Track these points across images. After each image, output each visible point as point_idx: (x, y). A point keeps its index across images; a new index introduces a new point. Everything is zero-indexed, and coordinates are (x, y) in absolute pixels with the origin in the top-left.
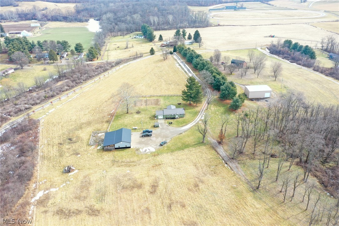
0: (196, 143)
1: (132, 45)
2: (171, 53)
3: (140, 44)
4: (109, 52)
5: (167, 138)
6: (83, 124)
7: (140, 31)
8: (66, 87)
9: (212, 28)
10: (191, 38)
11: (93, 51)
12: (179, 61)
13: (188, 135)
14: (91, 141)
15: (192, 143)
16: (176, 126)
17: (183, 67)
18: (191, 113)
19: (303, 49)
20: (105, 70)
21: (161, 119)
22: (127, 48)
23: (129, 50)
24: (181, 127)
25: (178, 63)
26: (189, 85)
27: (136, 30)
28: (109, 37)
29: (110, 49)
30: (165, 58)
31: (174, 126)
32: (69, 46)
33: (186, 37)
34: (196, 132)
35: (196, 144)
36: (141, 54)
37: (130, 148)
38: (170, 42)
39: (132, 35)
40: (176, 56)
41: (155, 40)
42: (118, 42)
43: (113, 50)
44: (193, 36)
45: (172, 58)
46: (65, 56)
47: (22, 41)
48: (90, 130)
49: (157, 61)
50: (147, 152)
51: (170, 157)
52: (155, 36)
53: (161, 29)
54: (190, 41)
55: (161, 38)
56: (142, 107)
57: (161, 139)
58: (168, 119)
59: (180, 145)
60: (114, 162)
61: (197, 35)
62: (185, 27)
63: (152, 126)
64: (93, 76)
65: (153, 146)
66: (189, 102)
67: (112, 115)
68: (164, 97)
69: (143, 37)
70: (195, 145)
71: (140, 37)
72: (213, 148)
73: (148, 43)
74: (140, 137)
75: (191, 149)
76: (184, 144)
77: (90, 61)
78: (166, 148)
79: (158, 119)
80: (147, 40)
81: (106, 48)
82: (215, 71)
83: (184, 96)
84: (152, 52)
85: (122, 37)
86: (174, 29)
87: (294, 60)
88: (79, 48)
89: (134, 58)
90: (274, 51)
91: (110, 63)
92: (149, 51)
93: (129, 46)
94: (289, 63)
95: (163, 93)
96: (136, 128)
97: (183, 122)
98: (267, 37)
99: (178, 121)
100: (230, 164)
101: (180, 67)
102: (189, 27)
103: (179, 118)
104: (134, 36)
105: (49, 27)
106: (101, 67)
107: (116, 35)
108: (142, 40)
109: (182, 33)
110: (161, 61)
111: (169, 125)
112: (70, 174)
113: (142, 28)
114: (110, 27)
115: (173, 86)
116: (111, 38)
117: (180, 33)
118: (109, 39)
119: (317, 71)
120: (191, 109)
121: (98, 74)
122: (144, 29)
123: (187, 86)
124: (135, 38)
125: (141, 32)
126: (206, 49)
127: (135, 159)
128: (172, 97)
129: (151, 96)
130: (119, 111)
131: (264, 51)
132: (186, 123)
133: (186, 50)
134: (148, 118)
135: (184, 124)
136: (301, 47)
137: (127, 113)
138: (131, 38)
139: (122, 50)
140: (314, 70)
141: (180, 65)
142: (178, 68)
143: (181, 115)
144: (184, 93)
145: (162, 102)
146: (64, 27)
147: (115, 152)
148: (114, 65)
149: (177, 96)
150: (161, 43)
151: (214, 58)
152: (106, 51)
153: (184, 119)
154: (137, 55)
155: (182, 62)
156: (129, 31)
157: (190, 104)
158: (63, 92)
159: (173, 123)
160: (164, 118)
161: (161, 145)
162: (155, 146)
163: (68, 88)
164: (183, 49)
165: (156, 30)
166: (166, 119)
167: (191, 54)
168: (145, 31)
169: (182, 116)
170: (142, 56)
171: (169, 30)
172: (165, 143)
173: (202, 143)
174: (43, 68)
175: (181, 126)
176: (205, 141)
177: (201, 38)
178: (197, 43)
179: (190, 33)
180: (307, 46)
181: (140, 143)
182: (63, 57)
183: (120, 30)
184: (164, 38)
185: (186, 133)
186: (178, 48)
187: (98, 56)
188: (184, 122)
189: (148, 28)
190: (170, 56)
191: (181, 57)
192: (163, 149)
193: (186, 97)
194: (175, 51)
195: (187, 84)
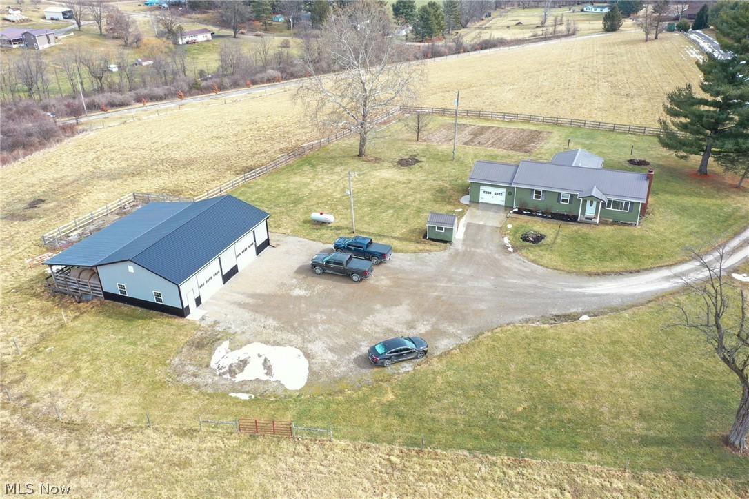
0: (664, 428)
5: (452, 319)
13: (613, 343)
15: (621, 421)
16: (559, 264)
18: (693, 216)
21: (489, 206)
24: (590, 274)
31: (545, 261)
34: (685, 334)
35: (660, 442)
37: (178, 321)
50: (239, 378)
56: (444, 146)
57: (409, 317)
58: (533, 213)
59: (513, 399)
63: (414, 231)
65: (317, 347)
66: (696, 159)
67: (294, 154)
70: (645, 441)
76: (551, 409)
78: (390, 396)
79: (475, 201)
83: (676, 120)
96: (323, 217)
97: (615, 247)
99: (585, 238)
103: (603, 223)
111: (516, 249)
120: (699, 195)
128: (613, 135)
129: (513, 120)
134: (426, 190)
135: (618, 265)
137: (360, 155)
143: (617, 204)
144: (682, 103)
145: (553, 142)
147: (86, 317)
149: (644, 133)
153: (632, 238)
157: (702, 173)
159: (548, 240)
160: (508, 207)
161: (373, 360)
162: (331, 356)
166: (520, 212)
169: (621, 214)
173: (716, 444)
175: (590, 268)
185: (606, 322)
188: (621, 253)
192: (363, 399)
193: (684, 127)
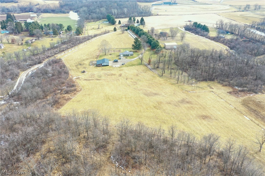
0: (138, 64)
1: (102, 27)
2: (126, 30)
3: (106, 26)
4: (88, 31)
5: (125, 62)
6: (84, 59)
7: (105, 19)
8: (69, 47)
9: (153, 16)
10: (139, 23)
11: (79, 30)
12: (131, 34)
14: (91, 64)
15: (136, 64)
17: (133, 36)
18: (137, 54)
19: (202, 27)
20: (89, 39)
22: (99, 28)
23: (100, 29)
25: (131, 35)
26: (135, 41)
27: (103, 19)
28: (85, 23)
29: (88, 29)
30: (123, 33)
32: (64, 27)
33: (136, 22)
36: (108, 31)
37: (109, 66)
38: (126, 24)
39: (100, 21)
40: (129, 31)
41: (116, 24)
42: (92, 25)
43: (90, 30)
44: (140, 21)
45: (127, 33)
46: (62, 33)
47: (36, 23)
48: (89, 61)
49: (118, 34)
50: (116, 67)
51: (127, 68)
52: (116, 21)
53: (119, 17)
54: (138, 24)
55: (120, 23)
56: (112, 53)
57: (122, 63)
58: (125, 56)
59: (131, 65)
60: (102, 69)
61: (142, 20)
62: (136, 16)
63: (118, 59)
64: (83, 42)
66: (135, 50)
67: (98, 56)
68: (123, 49)
69: (108, 22)
71: (106, 23)
72: (146, 66)
73: (112, 26)
74: (113, 62)
75: (136, 66)
76: (133, 64)
77: (77, 36)
78: (125, 66)
79: (120, 56)
80: (111, 24)
81: (85, 29)
82: (149, 36)
84: (115, 30)
85: (94, 22)
86: (128, 17)
87: (197, 33)
88: (69, 29)
89: (105, 33)
90: (188, 28)
91: (90, 36)
92: (113, 29)
93: (100, 27)
94: (194, 35)
95: (122, 47)
96: (110, 59)
97: (132, 57)
98: (186, 21)
99: (130, 57)
100: (152, 70)
101: (131, 37)
102: (138, 16)
104: (102, 22)
105: (43, 16)
106: (85, 38)
107: (90, 21)
108: (107, 24)
109: (133, 19)
110: (120, 34)
111: (126, 59)
112: (84, 73)
113: (107, 17)
114: (86, 16)
115: (127, 45)
116: (87, 23)
117: (132, 19)
118: (86, 24)
119: (207, 38)
121: (85, 41)
122: (109, 17)
123: (134, 42)
124: (103, 23)
125: (107, 20)
126: (147, 28)
127: (112, 69)
128: (127, 49)
129: (116, 49)
130: (101, 54)
131: (182, 29)
132: (134, 58)
133: (135, 28)
134: (115, 56)
136: (202, 26)
137: (105, 55)
138: (100, 23)
139: (96, 30)
140: (206, 38)
141: (131, 36)
142: (130, 37)
144: (133, 45)
145: (122, 51)
146: (54, 16)
147: (102, 67)
148: (93, 37)
149: (130, 48)
150: (120, 25)
151: (150, 32)
152: (86, 30)
154: (106, 32)
155: (133, 34)
156: (99, 19)
157: (136, 51)
158: (68, 49)
159: (128, 58)
160: (123, 56)
161: (122, 65)
162: (120, 65)
163: (71, 47)
164: (133, 27)
165: (116, 18)
167: (138, 29)
168: (109, 19)
169: (132, 55)
170: (109, 32)
171: (125, 18)
172: (124, 64)
173: (141, 64)
174: (51, 39)
175: (131, 59)
176: (142, 64)
177: (145, 22)
178: (142, 25)
179: (138, 19)
180: (205, 25)
181: (113, 64)
182: (61, 34)
183: (92, 18)
184: (122, 23)
185: (134, 61)
186: (131, 27)
187: (82, 33)
189: (112, 16)
190: (126, 31)
191: (132, 32)
193: (134, 47)
194: (128, 29)
195: (134, 41)
